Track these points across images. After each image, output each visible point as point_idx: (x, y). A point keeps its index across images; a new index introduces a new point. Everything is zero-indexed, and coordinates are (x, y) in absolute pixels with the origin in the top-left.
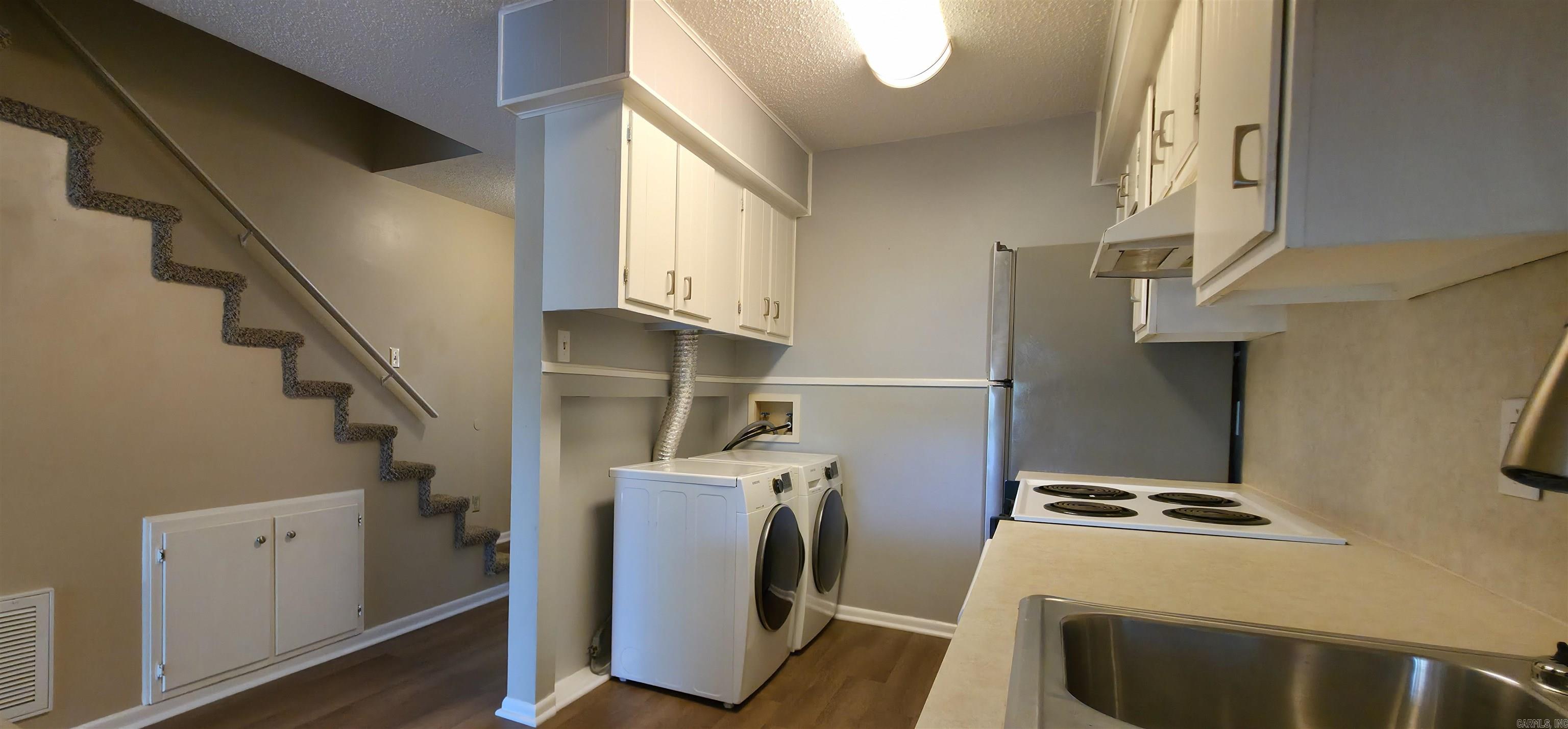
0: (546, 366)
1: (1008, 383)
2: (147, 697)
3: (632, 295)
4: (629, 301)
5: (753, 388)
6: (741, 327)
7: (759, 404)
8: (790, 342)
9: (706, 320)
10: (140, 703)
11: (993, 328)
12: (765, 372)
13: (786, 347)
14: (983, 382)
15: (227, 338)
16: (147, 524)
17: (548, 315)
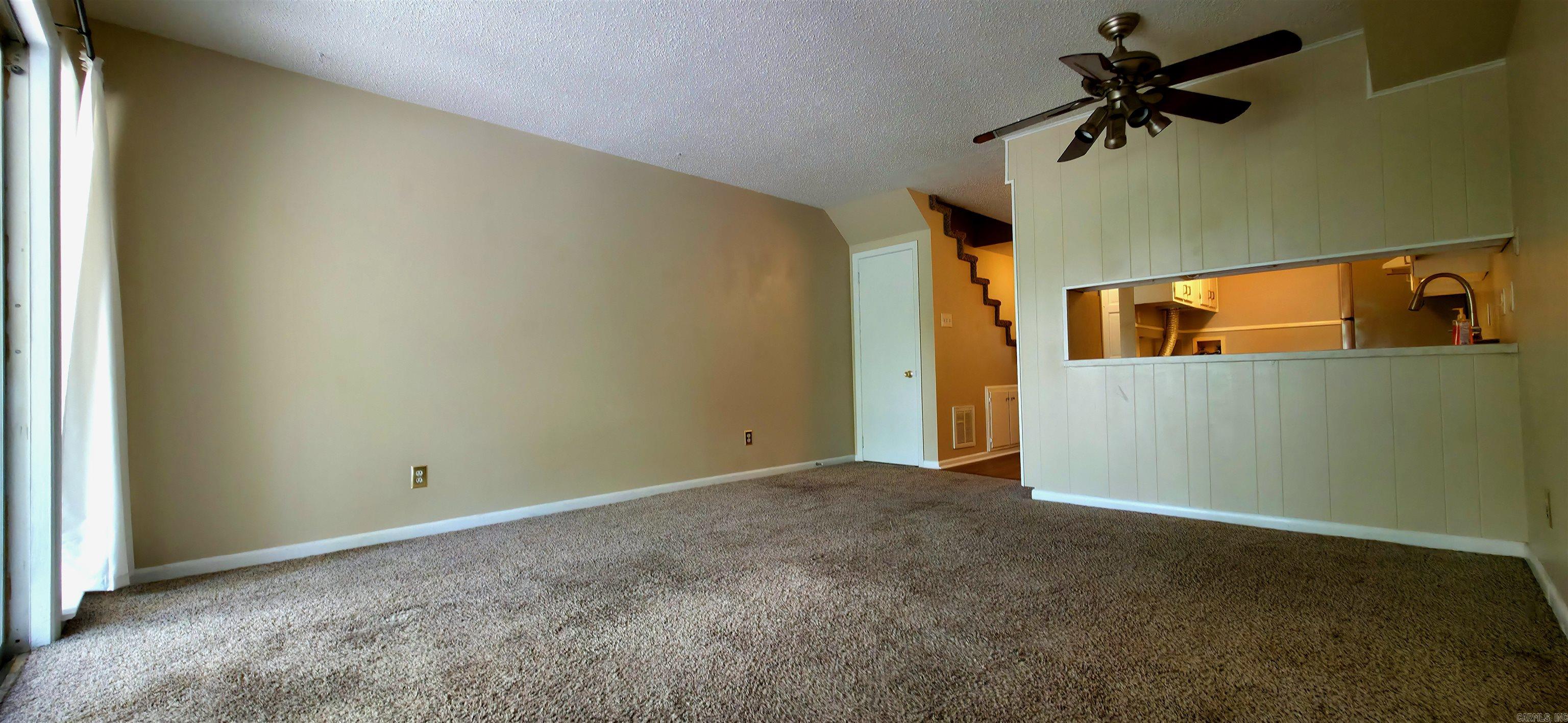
0: (1136, 325)
1: (1351, 319)
2: (988, 449)
3: (1177, 296)
4: (1176, 298)
5: (1195, 335)
6: (1202, 305)
7: (1199, 343)
8: (1217, 310)
9: (1191, 302)
10: (985, 450)
11: (1341, 295)
12: (1202, 326)
13: (1215, 313)
14: (1339, 322)
15: (997, 324)
16: (986, 388)
17: (1136, 306)
